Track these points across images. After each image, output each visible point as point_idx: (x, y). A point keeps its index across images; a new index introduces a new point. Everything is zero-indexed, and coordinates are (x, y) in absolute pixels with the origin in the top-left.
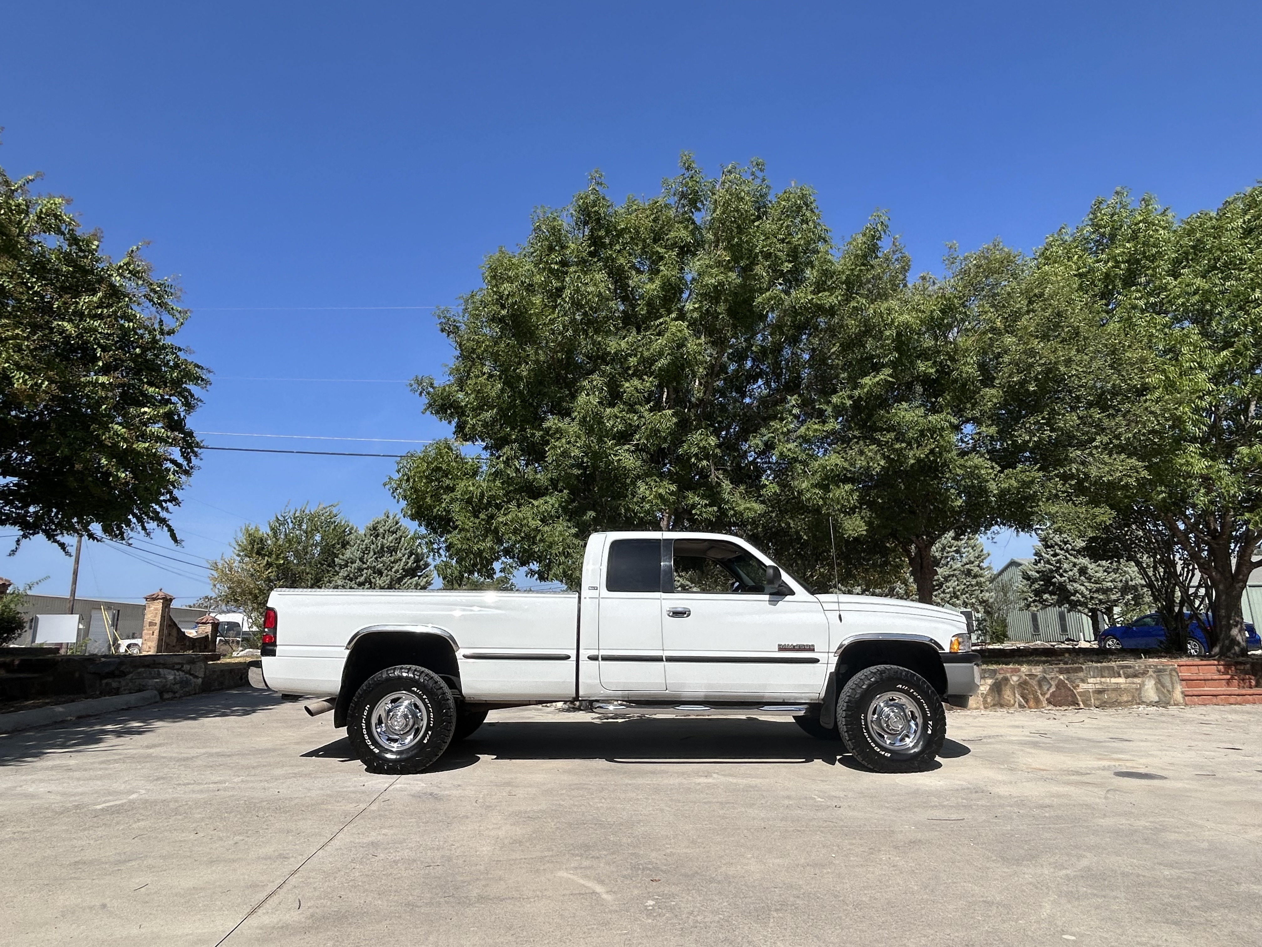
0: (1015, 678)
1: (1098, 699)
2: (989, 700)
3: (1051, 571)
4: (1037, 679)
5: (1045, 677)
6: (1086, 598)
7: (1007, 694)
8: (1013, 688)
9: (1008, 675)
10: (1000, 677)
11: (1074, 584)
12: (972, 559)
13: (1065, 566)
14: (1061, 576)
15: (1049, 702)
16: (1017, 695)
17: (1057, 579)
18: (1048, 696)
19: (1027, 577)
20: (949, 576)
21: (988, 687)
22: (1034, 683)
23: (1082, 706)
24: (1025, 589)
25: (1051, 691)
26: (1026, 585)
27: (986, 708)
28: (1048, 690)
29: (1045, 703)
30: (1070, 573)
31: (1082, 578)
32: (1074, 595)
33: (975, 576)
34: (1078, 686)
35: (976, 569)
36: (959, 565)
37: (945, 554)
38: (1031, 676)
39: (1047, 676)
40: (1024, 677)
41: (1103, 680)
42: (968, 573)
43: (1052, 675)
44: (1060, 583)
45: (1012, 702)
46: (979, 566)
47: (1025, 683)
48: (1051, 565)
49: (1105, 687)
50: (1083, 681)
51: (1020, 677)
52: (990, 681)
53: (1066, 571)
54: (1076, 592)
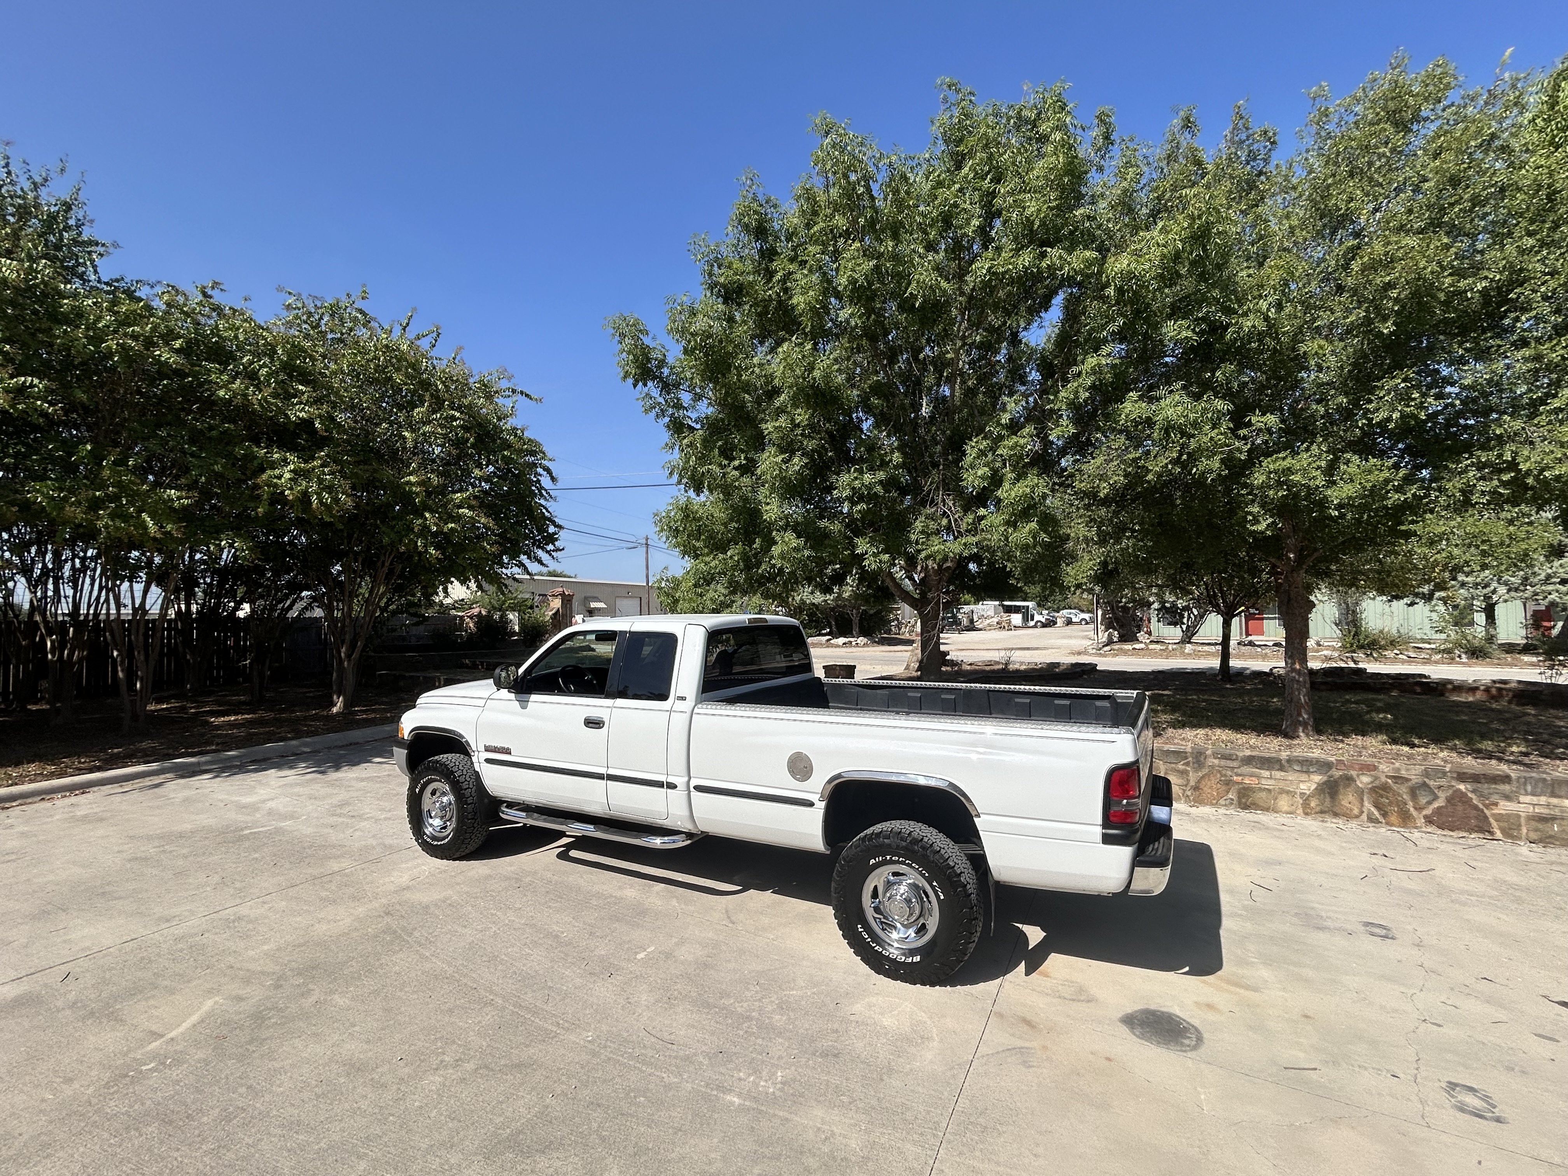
0: (1366, 779)
1: (1536, 830)
2: (1313, 804)
4: (1410, 784)
5: (1424, 784)
7: (1348, 799)
8: (1360, 793)
9: (1354, 773)
10: (1337, 774)
15: (1429, 820)
16: (1366, 803)
18: (1428, 811)
21: (1314, 786)
22: (1403, 790)
23: (1499, 836)
25: (1436, 805)
27: (1306, 814)
28: (1429, 803)
29: (1420, 821)
34: (1496, 804)
38: (1398, 779)
39: (1431, 783)
40: (1383, 779)
41: (1555, 801)
43: (1443, 782)
45: (1356, 811)
47: (1385, 788)
49: (1557, 812)
50: (1507, 798)
51: (1376, 778)
52: (1317, 778)
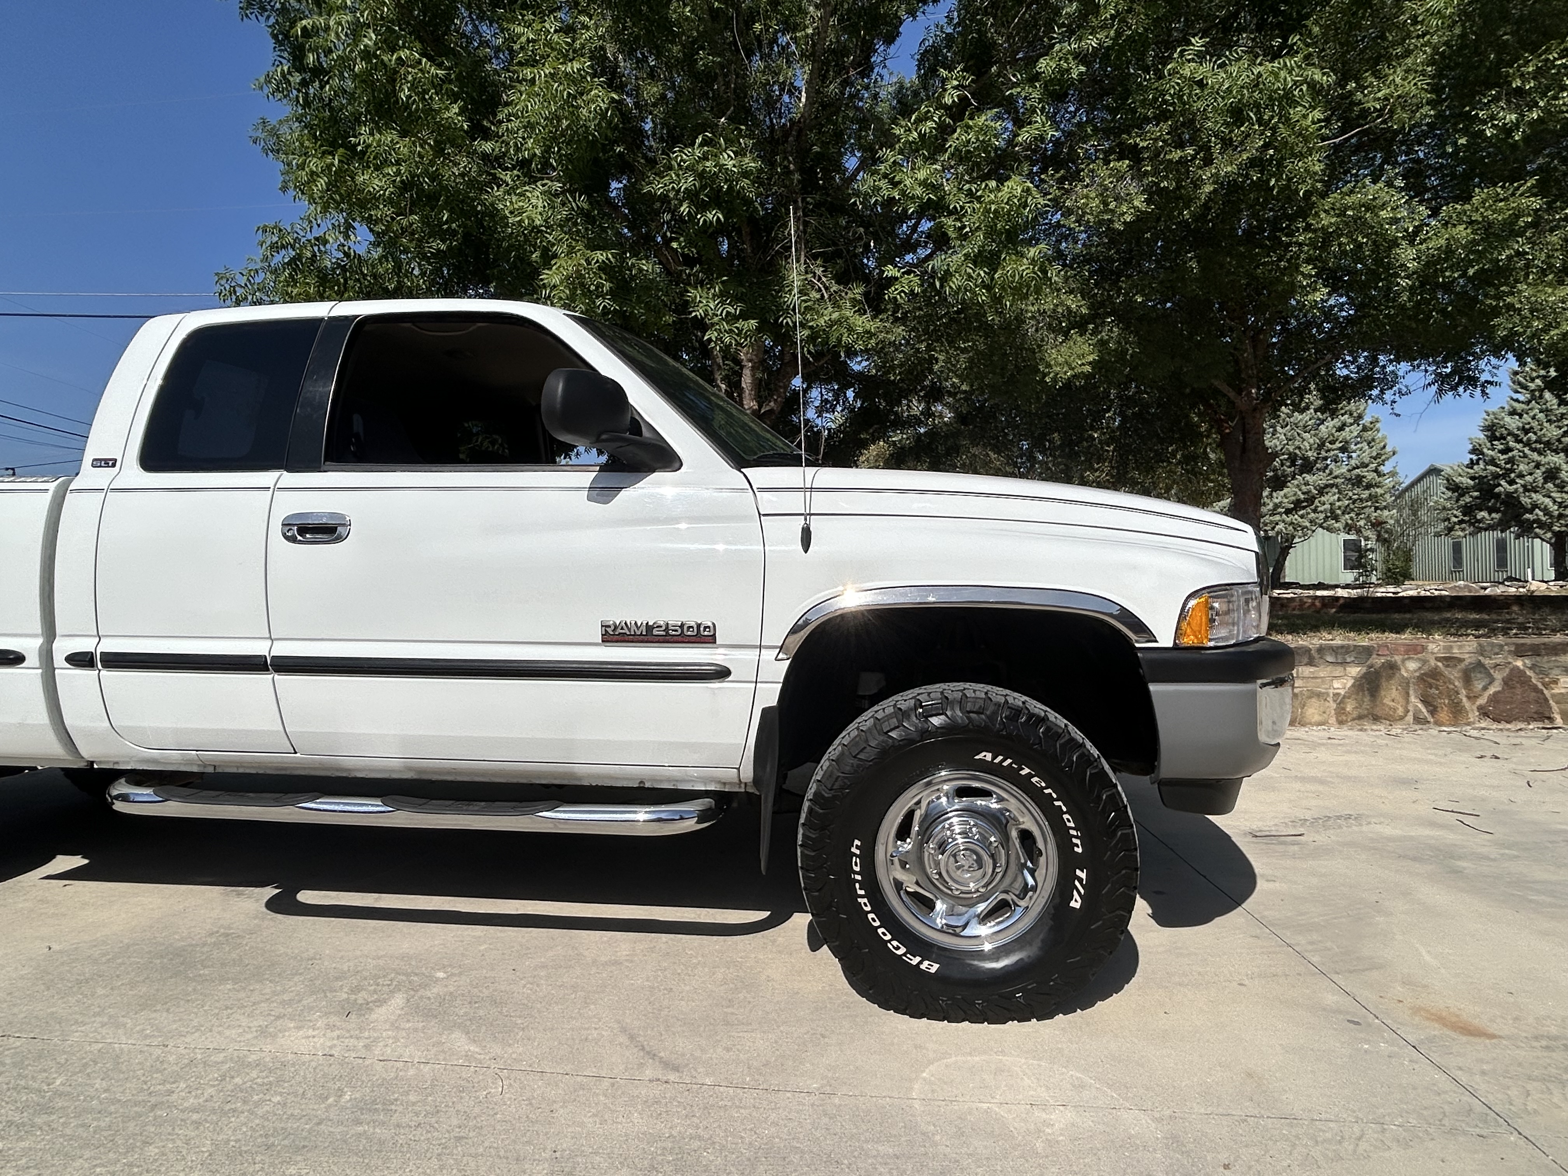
0: (1412, 665)
2: (1349, 708)
3: (1496, 476)
4: (1463, 666)
5: (1480, 664)
6: (1551, 517)
7: (1391, 695)
8: (1405, 685)
9: (1398, 658)
10: (1378, 661)
11: (1533, 495)
12: (1367, 460)
13: (1522, 467)
14: (1512, 482)
15: (1484, 713)
16: (1413, 699)
17: (1504, 486)
18: (1482, 701)
19: (1454, 487)
20: (1327, 486)
21: (1350, 683)
22: (1454, 675)
23: (1559, 721)
24: (1448, 505)
25: (1492, 690)
26: (1450, 499)
27: (1341, 723)
28: (1485, 688)
29: (1473, 715)
30: (1529, 478)
31: (1550, 485)
32: (1531, 511)
33: (1369, 486)
34: (1556, 682)
35: (1371, 476)
36: (1344, 469)
37: (1323, 452)
38: (1450, 660)
39: (1486, 662)
40: (1433, 662)
42: (1358, 481)
43: (1499, 659)
44: (1509, 495)
45: (1400, 711)
46: (1376, 471)
47: (1434, 674)
48: (1497, 466)
51: (1425, 662)
52: (1355, 671)
53: (1521, 476)
54: (1535, 506)
